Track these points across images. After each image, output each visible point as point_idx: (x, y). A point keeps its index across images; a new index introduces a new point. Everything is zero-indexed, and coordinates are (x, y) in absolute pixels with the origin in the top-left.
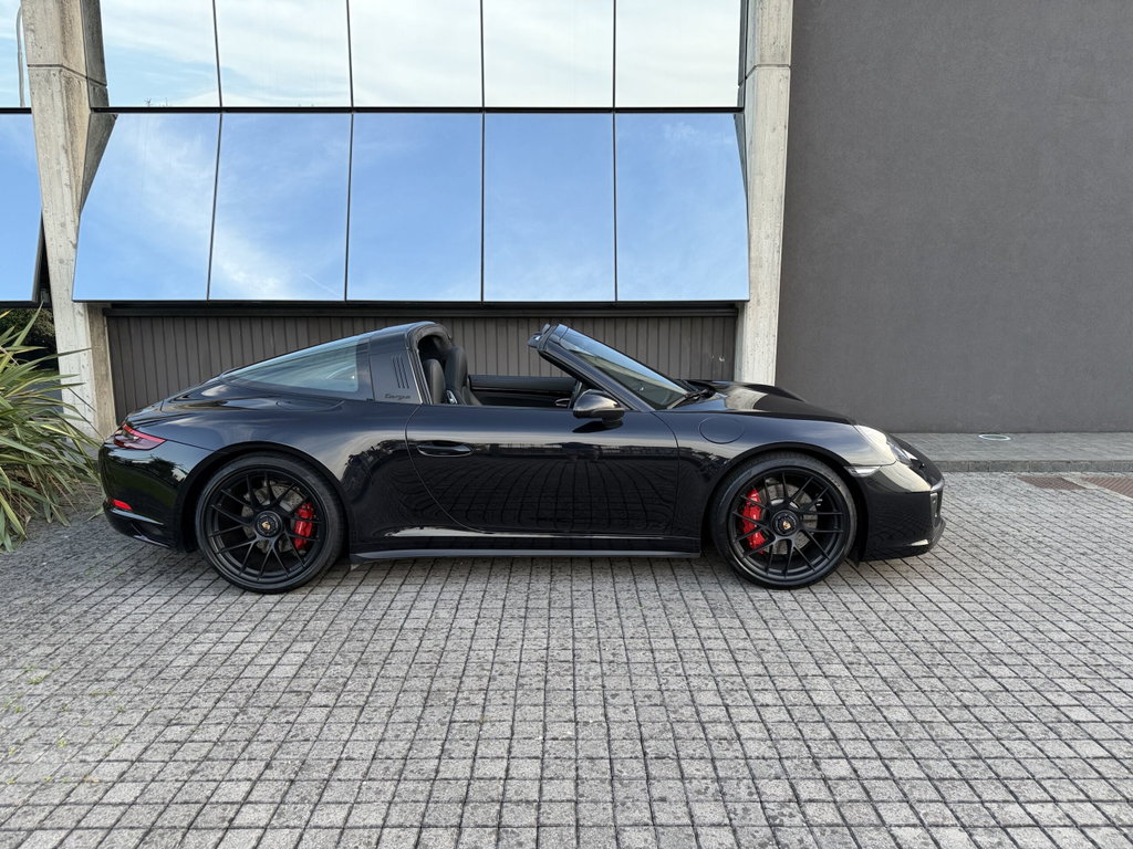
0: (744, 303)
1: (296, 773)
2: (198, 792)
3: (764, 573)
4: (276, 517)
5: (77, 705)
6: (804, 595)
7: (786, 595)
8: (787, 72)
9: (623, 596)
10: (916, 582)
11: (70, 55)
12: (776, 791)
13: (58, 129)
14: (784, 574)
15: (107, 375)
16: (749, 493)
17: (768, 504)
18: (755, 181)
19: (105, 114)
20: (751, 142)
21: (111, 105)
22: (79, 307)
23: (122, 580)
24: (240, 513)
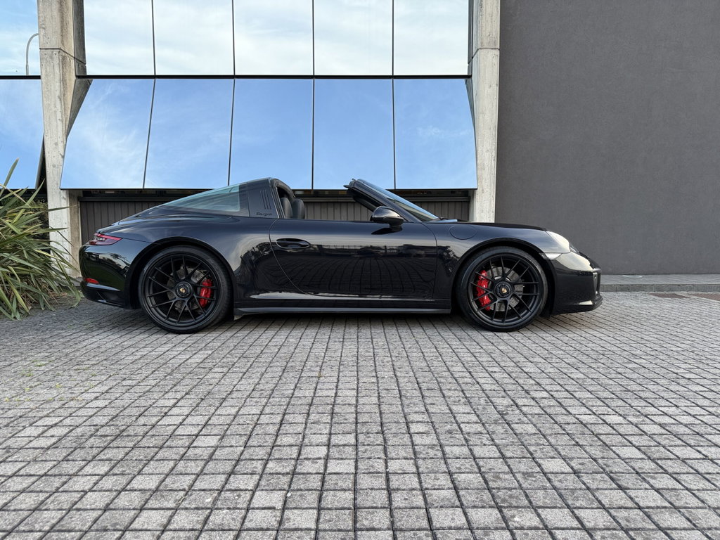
0: (474, 190)
1: (205, 396)
3: (490, 321)
4: (189, 286)
6: (516, 334)
7: (505, 334)
8: (497, 53)
9: (403, 335)
10: (586, 330)
11: (65, 43)
13: (56, 86)
14: (503, 322)
15: (79, 238)
16: (481, 272)
17: (493, 278)
18: (480, 119)
20: (476, 94)
21: (88, 74)
24: (166, 284)
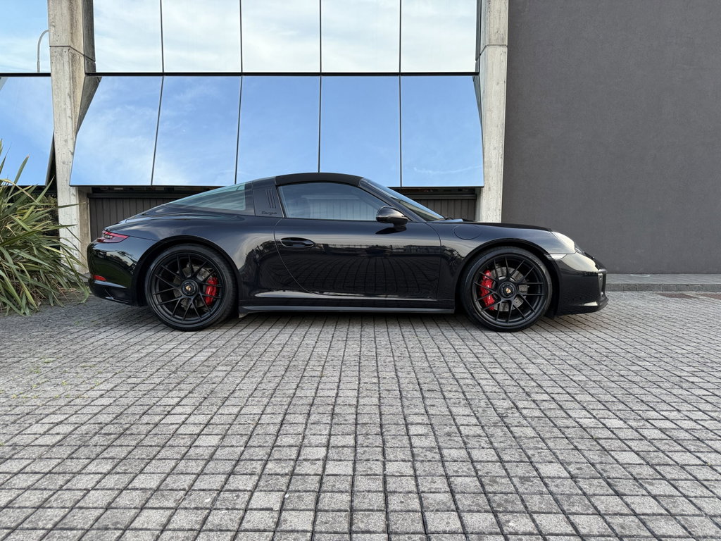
0: (480, 188)
1: (208, 395)
3: (494, 321)
4: (195, 284)
5: (73, 370)
6: (519, 335)
8: (506, 49)
9: (406, 334)
10: (590, 331)
11: (75, 41)
13: (66, 84)
15: (88, 233)
16: (485, 272)
17: (497, 277)
18: (487, 115)
19: (94, 77)
20: (484, 92)
21: (98, 71)
23: (98, 326)
24: (172, 281)
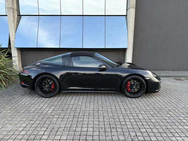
0: (127, 48)
1: (52, 130)
2: (35, 133)
3: (130, 95)
4: (48, 85)
5: (15, 117)
6: (137, 99)
7: (134, 99)
8: (135, 9)
9: (106, 99)
11: (14, 6)
12: (133, 134)
13: (12, 18)
14: (134, 95)
16: (128, 82)
17: (131, 84)
18: (129, 28)
19: (20, 16)
20: (128, 21)
21: (21, 15)
22: (16, 49)
23: (23, 95)
24: (42, 84)
